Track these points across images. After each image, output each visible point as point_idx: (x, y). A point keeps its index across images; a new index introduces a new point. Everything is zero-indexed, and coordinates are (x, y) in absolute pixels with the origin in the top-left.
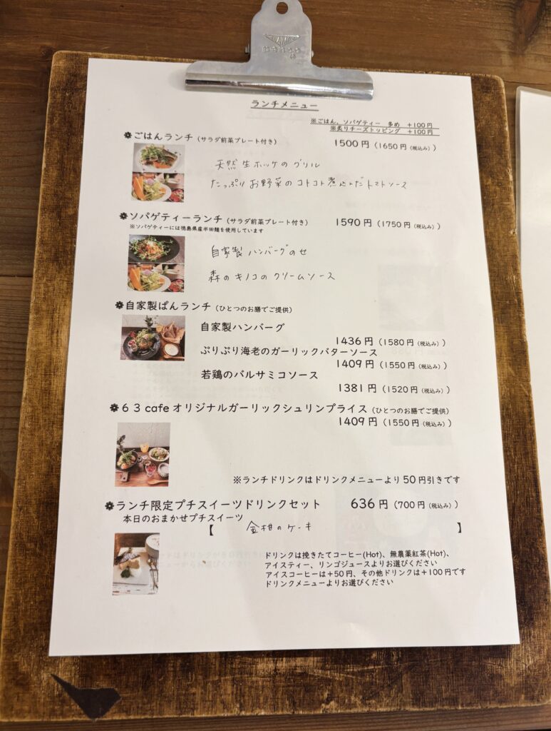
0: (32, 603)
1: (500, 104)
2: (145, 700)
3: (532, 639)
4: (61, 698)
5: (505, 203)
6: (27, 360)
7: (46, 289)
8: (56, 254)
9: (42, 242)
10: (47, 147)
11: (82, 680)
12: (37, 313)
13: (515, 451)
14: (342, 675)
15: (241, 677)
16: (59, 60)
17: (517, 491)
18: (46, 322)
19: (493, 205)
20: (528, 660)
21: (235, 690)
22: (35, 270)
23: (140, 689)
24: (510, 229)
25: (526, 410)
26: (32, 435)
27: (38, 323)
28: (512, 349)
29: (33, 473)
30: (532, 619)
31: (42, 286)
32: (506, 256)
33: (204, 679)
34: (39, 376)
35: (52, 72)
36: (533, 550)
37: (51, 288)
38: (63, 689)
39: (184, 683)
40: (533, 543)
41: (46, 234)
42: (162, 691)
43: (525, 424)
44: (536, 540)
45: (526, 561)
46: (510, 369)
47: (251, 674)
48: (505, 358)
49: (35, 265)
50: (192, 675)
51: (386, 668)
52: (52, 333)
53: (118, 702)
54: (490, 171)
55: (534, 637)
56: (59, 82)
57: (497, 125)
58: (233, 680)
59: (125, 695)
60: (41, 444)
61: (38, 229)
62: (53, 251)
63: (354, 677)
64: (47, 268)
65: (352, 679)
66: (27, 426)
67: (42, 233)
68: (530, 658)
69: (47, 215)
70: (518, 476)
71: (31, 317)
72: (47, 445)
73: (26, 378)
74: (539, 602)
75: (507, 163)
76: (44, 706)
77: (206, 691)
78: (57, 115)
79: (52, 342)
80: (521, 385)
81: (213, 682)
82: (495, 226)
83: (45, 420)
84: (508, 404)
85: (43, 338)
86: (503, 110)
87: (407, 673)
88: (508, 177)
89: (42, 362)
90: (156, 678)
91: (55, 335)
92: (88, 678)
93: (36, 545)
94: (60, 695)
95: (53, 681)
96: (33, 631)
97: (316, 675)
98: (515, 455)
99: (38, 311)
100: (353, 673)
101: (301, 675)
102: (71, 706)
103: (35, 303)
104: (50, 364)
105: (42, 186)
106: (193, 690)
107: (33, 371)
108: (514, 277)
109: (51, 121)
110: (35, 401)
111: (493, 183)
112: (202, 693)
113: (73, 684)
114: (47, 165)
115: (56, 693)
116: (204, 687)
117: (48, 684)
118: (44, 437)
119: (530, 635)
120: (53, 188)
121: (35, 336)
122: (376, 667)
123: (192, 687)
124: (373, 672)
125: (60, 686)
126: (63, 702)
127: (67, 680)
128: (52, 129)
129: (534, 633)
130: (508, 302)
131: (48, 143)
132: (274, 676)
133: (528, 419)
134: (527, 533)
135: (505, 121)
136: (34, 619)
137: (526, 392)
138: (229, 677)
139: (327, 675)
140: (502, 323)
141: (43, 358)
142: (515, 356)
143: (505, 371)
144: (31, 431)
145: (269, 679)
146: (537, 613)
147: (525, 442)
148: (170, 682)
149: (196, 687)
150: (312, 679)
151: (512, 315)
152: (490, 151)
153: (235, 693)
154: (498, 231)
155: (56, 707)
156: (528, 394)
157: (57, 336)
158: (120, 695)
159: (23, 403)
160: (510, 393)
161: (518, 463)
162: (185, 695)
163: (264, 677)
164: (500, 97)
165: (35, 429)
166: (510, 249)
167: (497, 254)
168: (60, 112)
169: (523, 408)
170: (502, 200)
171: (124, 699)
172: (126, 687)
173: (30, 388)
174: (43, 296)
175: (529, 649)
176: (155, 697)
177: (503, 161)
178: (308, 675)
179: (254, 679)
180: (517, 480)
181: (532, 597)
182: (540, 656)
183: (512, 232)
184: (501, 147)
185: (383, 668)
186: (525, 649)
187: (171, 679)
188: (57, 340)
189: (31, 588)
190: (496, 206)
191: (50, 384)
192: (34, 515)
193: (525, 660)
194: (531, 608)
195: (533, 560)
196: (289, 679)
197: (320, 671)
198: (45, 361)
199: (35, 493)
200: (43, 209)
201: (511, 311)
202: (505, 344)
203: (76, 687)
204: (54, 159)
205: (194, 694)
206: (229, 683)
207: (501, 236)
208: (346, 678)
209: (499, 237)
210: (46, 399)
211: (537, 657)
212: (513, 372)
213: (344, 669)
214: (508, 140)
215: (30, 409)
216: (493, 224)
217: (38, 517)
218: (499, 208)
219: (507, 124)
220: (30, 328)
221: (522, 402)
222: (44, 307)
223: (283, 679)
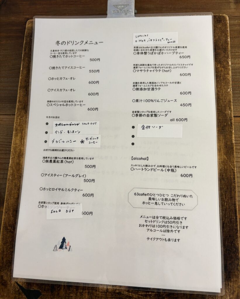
0: (9, 252)
1: (226, 28)
2: (52, 297)
3: (230, 287)
4: (19, 292)
5: (226, 76)
6: (12, 151)
7: (20, 121)
8: (24, 106)
9: (19, 101)
10: (23, 61)
11: (27, 285)
12: (16, 131)
13: (225, 196)
14: (137, 295)
15: (92, 292)
16: (29, 24)
17: (226, 215)
18: (19, 135)
19: (220, 77)
20: (227, 297)
21: (89, 297)
22: (16, 113)
23: (50, 292)
24: (228, 88)
25: (232, 177)
26: (12, 182)
27: (16, 135)
28: (226, 147)
29: (12, 198)
30: (230, 277)
31: (18, 119)
32: (225, 101)
33: (76, 291)
34: (16, 158)
35: (26, 29)
36: (233, 244)
37: (22, 121)
38: (20, 288)
39: (68, 291)
40: (233, 241)
41: (21, 98)
42: (59, 294)
43: (231, 183)
44: (234, 240)
45: (229, 250)
46: (225, 156)
47: (96, 291)
48: (222, 151)
49: (16, 111)
50: (71, 288)
51: (157, 295)
52: (22, 139)
53: (41, 296)
54: (220, 61)
55: (231, 286)
56: (29, 33)
57: (224, 38)
58: (89, 292)
59: (43, 293)
60: (16, 186)
61: (18, 96)
62: (23, 105)
63: (142, 297)
64: (21, 112)
65: (141, 298)
66: (10, 178)
67: (19, 97)
68: (228, 296)
69: (21, 90)
70: (226, 208)
71: (14, 132)
72: (17, 186)
73: (11, 158)
74: (234, 270)
75: (228, 57)
76: (12, 295)
77: (77, 295)
78: (27, 47)
79: (21, 143)
80: (230, 164)
81: (80, 293)
82: (221, 87)
83: (17, 176)
84: (223, 173)
85: (18, 142)
86: (228, 31)
87: (167, 297)
88: (228, 63)
89: (17, 152)
90: (56, 288)
91: (23, 140)
92: (30, 285)
93: (11, 228)
94: (18, 291)
95: (16, 284)
96: (9, 264)
97: (125, 294)
98: (225, 198)
99: (16, 130)
100: (142, 295)
101: (118, 293)
102: (22, 296)
103: (16, 127)
104: (20, 153)
105: (20, 78)
106: (72, 295)
107: (14, 155)
108: (229, 112)
109: (25, 50)
110: (14, 168)
111: (221, 66)
112: (75, 297)
113: (23, 287)
114: (22, 69)
115: (17, 290)
116: (76, 294)
117: (14, 285)
118: (17, 183)
119: (229, 285)
120: (24, 78)
121: (15, 140)
122: (152, 293)
123: (71, 293)
124: (151, 295)
125: (18, 287)
126: (20, 293)
127: (21, 285)
128: (25, 53)
129: (231, 284)
130: (225, 124)
131: (23, 59)
132: (106, 292)
133: (233, 181)
134: (230, 236)
135: (228, 36)
136: (9, 258)
137: (233, 168)
138: (87, 291)
139: (130, 295)
140: (222, 134)
141: (18, 150)
142: (228, 150)
143: (222, 157)
144: (12, 180)
145: (104, 294)
146: (233, 275)
147: (231, 192)
148: (62, 290)
149: (73, 294)
150: (123, 295)
151: (227, 130)
152: (220, 51)
153: (89, 298)
154: (222, 90)
155: (17, 296)
156: (233, 169)
157: (24, 140)
158: (42, 293)
159: (9, 169)
160: (224, 168)
161: (227, 202)
162: (68, 296)
163: (102, 292)
164: (226, 25)
165: (13, 180)
166: (228, 98)
167: (221, 101)
168: (29, 46)
169: (231, 175)
170: (225, 74)
171: (43, 295)
172: (44, 291)
173: (12, 162)
174: (19, 124)
175: (228, 292)
176: (56, 296)
177: (226, 56)
178: (121, 293)
179: (98, 293)
180: (226, 210)
181: (231, 267)
182: (233, 296)
183: (229, 90)
184: (226, 48)
185: (155, 294)
186: (226, 292)
187: (63, 289)
188: (23, 142)
189: (9, 246)
190: (222, 78)
191: (20, 161)
192: (11, 215)
193: (225, 297)
194: (229, 272)
195: (232, 249)
196: (113, 295)
197: (127, 293)
198: (18, 151)
199: (12, 206)
200: (20, 87)
201: (227, 128)
202: (223, 144)
203: (25, 288)
204: (26, 66)
205: (72, 296)
206: (87, 293)
207: (224, 92)
208: (139, 297)
209: (222, 93)
210: (18, 167)
211: (231, 296)
212: (226, 158)
213: (137, 293)
214: (229, 45)
215: (12, 171)
216: (220, 86)
217: (13, 216)
218: (223, 78)
219: (229, 37)
220: (13, 137)
221: (230, 173)
222: (19, 128)
223: (110, 294)
